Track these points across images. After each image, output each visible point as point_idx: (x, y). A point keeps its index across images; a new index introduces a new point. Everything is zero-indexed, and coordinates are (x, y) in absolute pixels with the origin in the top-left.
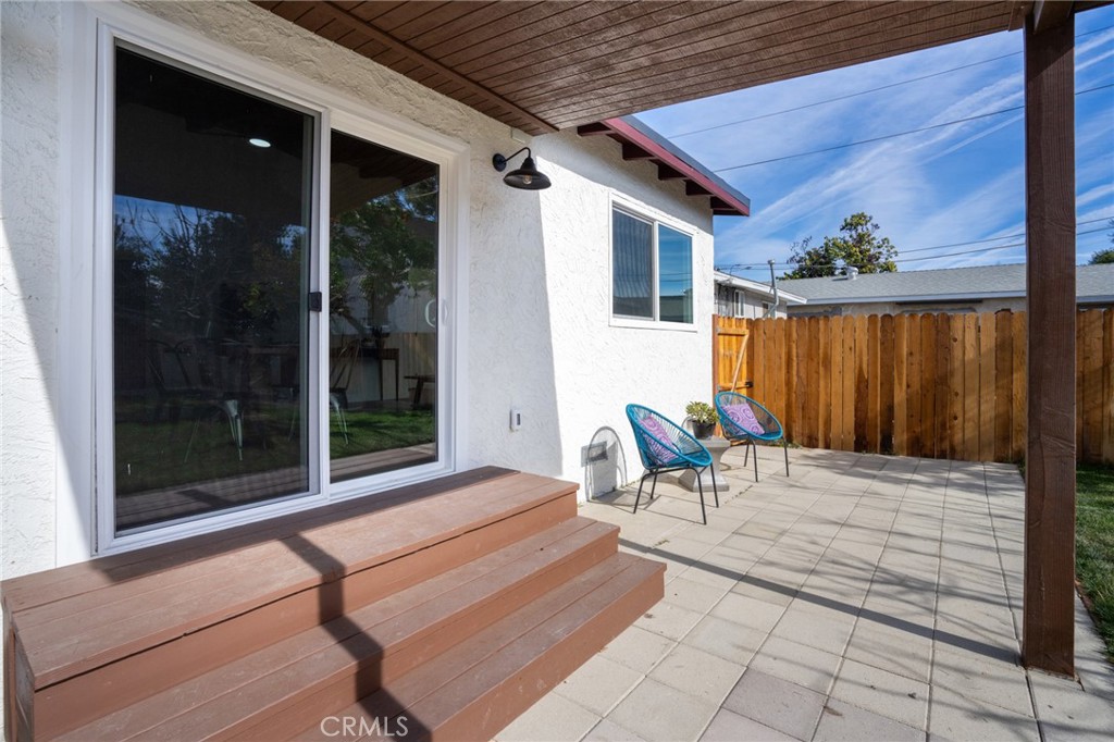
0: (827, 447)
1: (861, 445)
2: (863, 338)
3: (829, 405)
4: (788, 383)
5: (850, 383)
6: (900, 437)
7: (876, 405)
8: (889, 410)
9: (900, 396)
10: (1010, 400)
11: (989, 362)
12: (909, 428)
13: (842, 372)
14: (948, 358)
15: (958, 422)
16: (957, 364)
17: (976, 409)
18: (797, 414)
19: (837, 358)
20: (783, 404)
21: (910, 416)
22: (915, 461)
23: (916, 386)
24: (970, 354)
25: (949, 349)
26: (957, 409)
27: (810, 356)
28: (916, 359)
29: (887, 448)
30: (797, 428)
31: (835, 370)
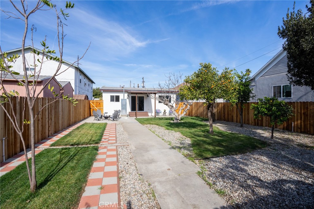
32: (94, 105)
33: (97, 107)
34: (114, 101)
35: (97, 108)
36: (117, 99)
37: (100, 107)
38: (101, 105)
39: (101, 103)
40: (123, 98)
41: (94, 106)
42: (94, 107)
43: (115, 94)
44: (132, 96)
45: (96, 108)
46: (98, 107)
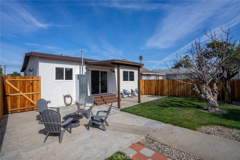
0: (152, 95)
1: (156, 95)
2: (155, 82)
3: (152, 90)
4: (148, 87)
5: (154, 88)
6: (159, 94)
7: (157, 90)
8: (158, 90)
9: (159, 89)
10: (169, 89)
11: (167, 85)
12: (160, 93)
13: (154, 86)
14: (163, 85)
15: (164, 92)
16: (164, 85)
17: (166, 90)
18: (149, 91)
19: (153, 85)
20: (148, 90)
21: (160, 91)
22: (155, 96)
23: (161, 88)
24: (165, 84)
25: (163, 83)
26: (164, 90)
27: (150, 84)
28: (160, 85)
29: (158, 95)
30: (149, 93)
31: (153, 86)
32: (17, 87)
33: (24, 91)
34: (63, 79)
35: (24, 94)
36: (69, 75)
37: (33, 91)
38: (35, 87)
39: (35, 82)
40: (79, 74)
41: (18, 90)
42: (16, 92)
43: (65, 66)
44: (92, 71)
45: (21, 93)
46: (29, 91)
